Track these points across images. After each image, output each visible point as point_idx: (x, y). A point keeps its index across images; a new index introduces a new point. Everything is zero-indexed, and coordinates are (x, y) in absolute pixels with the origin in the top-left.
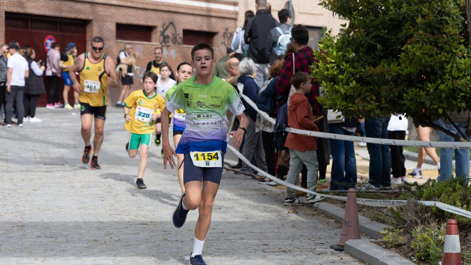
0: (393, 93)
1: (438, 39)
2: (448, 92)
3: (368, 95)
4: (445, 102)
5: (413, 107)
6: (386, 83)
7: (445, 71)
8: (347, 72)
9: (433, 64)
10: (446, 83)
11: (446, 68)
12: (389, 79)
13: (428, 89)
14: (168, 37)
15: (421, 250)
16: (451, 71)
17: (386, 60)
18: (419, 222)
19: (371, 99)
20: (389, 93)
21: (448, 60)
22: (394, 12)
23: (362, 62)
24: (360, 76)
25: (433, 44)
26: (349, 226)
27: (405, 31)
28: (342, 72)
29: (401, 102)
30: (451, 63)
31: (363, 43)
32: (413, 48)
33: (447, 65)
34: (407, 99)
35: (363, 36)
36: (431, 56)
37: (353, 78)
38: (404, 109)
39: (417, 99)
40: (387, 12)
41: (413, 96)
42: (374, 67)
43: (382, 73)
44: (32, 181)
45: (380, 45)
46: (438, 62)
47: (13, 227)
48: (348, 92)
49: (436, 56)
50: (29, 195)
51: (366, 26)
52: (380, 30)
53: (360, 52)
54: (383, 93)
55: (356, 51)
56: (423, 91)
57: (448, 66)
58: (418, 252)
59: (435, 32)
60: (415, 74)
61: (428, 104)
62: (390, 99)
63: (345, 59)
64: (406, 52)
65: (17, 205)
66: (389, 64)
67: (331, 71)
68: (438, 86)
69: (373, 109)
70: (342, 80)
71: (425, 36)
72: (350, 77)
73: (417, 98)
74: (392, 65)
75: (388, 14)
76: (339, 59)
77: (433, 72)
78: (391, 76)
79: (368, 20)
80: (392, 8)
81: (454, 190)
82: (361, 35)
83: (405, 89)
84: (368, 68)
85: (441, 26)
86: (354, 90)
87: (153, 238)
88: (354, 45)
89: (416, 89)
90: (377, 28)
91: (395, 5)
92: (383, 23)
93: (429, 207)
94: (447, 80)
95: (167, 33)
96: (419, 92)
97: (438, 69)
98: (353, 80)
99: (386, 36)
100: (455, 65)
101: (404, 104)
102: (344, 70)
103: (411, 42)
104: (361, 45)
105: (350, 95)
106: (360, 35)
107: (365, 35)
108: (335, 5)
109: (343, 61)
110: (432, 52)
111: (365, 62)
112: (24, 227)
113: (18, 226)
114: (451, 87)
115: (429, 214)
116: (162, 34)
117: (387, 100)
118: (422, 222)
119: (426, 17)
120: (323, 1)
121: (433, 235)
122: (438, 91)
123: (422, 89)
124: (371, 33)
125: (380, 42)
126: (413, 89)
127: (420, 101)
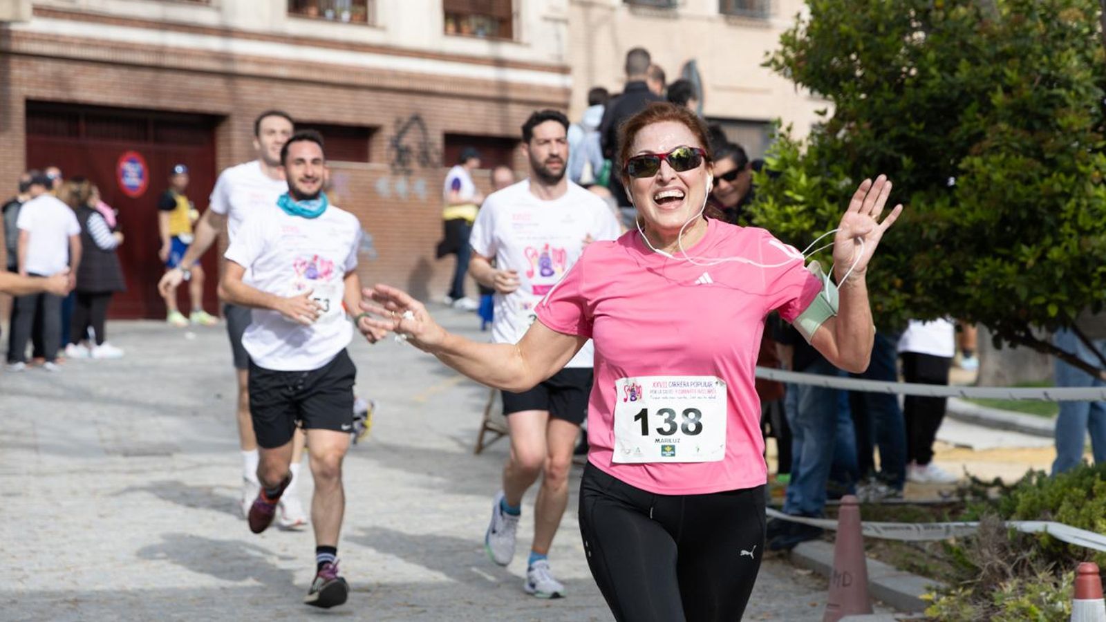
0: (942, 270)
1: (1043, 142)
2: (1068, 264)
3: (884, 278)
4: (1063, 289)
5: (988, 302)
6: (925, 246)
7: (1063, 216)
9: (1032, 200)
10: (1064, 244)
11: (1064, 208)
12: (933, 236)
13: (1022, 259)
14: (407, 150)
16: (1075, 216)
17: (922, 194)
18: (1009, 570)
20: (931, 270)
21: (1067, 190)
22: (938, 80)
25: (1032, 153)
26: (844, 585)
27: (966, 126)
28: (820, 224)
29: (962, 291)
30: (1075, 197)
31: (869, 153)
32: (985, 163)
33: (1067, 202)
34: (973, 284)
35: (869, 139)
36: (1029, 182)
38: (968, 306)
39: (996, 283)
40: (923, 81)
41: (987, 276)
43: (916, 224)
45: (907, 158)
46: (1044, 196)
47: (54, 604)
49: (1039, 183)
50: (89, 527)
51: (875, 114)
52: (907, 123)
54: (919, 272)
55: (853, 174)
56: (1010, 265)
57: (1068, 205)
59: (1037, 125)
60: (993, 224)
61: (1023, 293)
62: (935, 286)
63: (826, 194)
64: (970, 173)
65: (63, 553)
66: (930, 203)
67: (794, 223)
68: (1045, 251)
69: (896, 310)
71: (1013, 134)
74: (938, 206)
75: (926, 86)
76: (813, 194)
77: (1035, 220)
78: (936, 231)
79: (879, 102)
80: (933, 71)
81: (1091, 495)
82: (865, 137)
83: (970, 259)
85: (1049, 111)
88: (847, 159)
89: (995, 258)
90: (900, 119)
91: (941, 64)
92: (914, 107)
93: (1032, 535)
94: (1067, 238)
95: (406, 141)
96: (1002, 267)
97: (1045, 211)
99: (923, 136)
100: (1085, 202)
101: (969, 296)
102: (825, 219)
103: (980, 151)
104: (863, 160)
106: (861, 136)
107: (873, 137)
108: (800, 68)
109: (822, 196)
110: (1031, 173)
112: (81, 605)
113: (66, 601)
114: (1077, 253)
115: (1033, 552)
116: (396, 143)
117: (927, 287)
118: (1016, 571)
119: (1015, 92)
120: (770, 57)
121: (1044, 600)
122: (1045, 263)
123: (1009, 259)
124: (887, 130)
125: (908, 152)
126: (988, 260)
127: (1004, 287)
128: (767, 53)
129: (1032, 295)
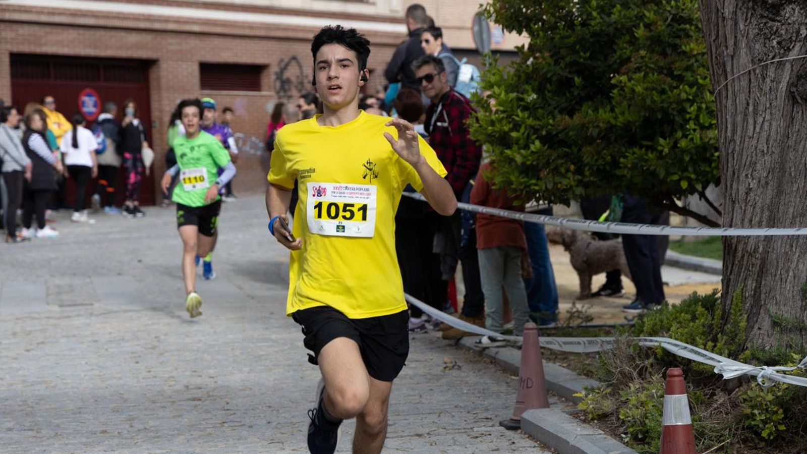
0: (603, 158)
1: (673, 63)
2: (693, 151)
3: (562, 164)
4: (691, 169)
5: (638, 180)
6: (590, 141)
7: (688, 116)
8: (526, 127)
9: (665, 105)
10: (690, 137)
11: (689, 110)
12: (595, 134)
13: (660, 148)
14: (288, 81)
15: (635, 422)
16: (697, 117)
17: (590, 103)
18: (635, 374)
19: (568, 170)
20: (595, 158)
21: (691, 97)
22: (598, 20)
23: (550, 108)
24: (547, 132)
25: (665, 71)
26: (527, 387)
27: (618, 53)
28: (516, 127)
29: (618, 172)
30: (697, 103)
31: (549, 75)
32: (630, 80)
33: (690, 107)
34: (626, 167)
35: (549, 65)
36: (663, 92)
37: (534, 136)
38: (624, 183)
39: (642, 166)
40: (588, 22)
41: (635, 161)
42: (571, 116)
43: (583, 125)
44: (28, 335)
45: (578, 77)
46: (673, 102)
48: (528, 160)
49: (669, 93)
50: (16, 359)
51: (555, 46)
52: (577, 52)
53: (546, 92)
54: (587, 159)
55: (540, 90)
56: (652, 153)
57: (692, 108)
58: (633, 426)
59: (669, 51)
60: (637, 124)
61: (662, 173)
62: (598, 169)
63: (520, 105)
64: (619, 87)
66: (596, 110)
67: (498, 127)
68: (676, 143)
69: (571, 187)
70: (518, 140)
71: (650, 59)
72: (531, 134)
73: (644, 164)
74: (601, 111)
75: (590, 25)
76: (510, 105)
77: (668, 120)
78: (597, 130)
79: (557, 38)
80: (595, 14)
81: (694, 318)
82: (546, 63)
83: (624, 150)
84: (559, 117)
85: (678, 41)
86: (539, 156)
87: (203, 422)
88: (535, 80)
89: (641, 148)
90: (572, 49)
91: (601, 9)
92: (582, 41)
93: (650, 348)
94: (692, 132)
95: (287, 75)
96: (646, 155)
97: (675, 113)
98: (537, 138)
99: (589, 62)
100: (704, 106)
101: (624, 176)
102: (520, 123)
103: (626, 71)
104: (546, 80)
105: (532, 164)
106: (544, 62)
107: (553, 63)
108: (503, 14)
109: (518, 107)
110: (663, 86)
111: (555, 108)
114: (699, 143)
115: (651, 360)
116: (279, 76)
117: (593, 170)
118: (640, 374)
119: (652, 28)
120: (484, 7)
121: (655, 395)
122: (677, 150)
123: (652, 148)
124: (563, 58)
125: (579, 73)
126: (636, 150)
127: (648, 169)
128: (481, 5)
129: (668, 174)
